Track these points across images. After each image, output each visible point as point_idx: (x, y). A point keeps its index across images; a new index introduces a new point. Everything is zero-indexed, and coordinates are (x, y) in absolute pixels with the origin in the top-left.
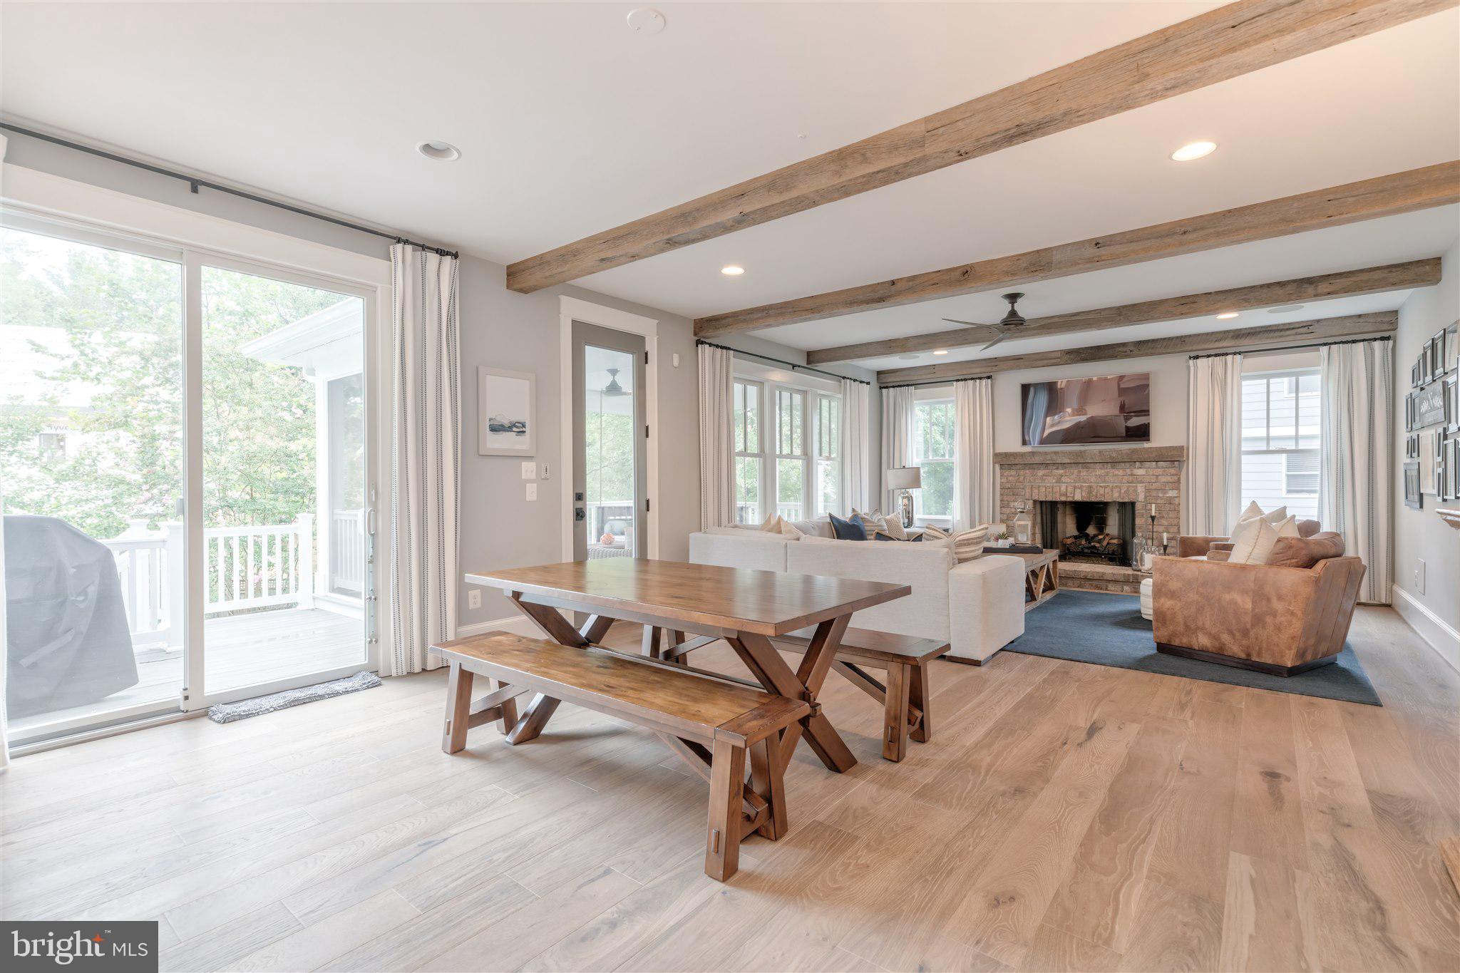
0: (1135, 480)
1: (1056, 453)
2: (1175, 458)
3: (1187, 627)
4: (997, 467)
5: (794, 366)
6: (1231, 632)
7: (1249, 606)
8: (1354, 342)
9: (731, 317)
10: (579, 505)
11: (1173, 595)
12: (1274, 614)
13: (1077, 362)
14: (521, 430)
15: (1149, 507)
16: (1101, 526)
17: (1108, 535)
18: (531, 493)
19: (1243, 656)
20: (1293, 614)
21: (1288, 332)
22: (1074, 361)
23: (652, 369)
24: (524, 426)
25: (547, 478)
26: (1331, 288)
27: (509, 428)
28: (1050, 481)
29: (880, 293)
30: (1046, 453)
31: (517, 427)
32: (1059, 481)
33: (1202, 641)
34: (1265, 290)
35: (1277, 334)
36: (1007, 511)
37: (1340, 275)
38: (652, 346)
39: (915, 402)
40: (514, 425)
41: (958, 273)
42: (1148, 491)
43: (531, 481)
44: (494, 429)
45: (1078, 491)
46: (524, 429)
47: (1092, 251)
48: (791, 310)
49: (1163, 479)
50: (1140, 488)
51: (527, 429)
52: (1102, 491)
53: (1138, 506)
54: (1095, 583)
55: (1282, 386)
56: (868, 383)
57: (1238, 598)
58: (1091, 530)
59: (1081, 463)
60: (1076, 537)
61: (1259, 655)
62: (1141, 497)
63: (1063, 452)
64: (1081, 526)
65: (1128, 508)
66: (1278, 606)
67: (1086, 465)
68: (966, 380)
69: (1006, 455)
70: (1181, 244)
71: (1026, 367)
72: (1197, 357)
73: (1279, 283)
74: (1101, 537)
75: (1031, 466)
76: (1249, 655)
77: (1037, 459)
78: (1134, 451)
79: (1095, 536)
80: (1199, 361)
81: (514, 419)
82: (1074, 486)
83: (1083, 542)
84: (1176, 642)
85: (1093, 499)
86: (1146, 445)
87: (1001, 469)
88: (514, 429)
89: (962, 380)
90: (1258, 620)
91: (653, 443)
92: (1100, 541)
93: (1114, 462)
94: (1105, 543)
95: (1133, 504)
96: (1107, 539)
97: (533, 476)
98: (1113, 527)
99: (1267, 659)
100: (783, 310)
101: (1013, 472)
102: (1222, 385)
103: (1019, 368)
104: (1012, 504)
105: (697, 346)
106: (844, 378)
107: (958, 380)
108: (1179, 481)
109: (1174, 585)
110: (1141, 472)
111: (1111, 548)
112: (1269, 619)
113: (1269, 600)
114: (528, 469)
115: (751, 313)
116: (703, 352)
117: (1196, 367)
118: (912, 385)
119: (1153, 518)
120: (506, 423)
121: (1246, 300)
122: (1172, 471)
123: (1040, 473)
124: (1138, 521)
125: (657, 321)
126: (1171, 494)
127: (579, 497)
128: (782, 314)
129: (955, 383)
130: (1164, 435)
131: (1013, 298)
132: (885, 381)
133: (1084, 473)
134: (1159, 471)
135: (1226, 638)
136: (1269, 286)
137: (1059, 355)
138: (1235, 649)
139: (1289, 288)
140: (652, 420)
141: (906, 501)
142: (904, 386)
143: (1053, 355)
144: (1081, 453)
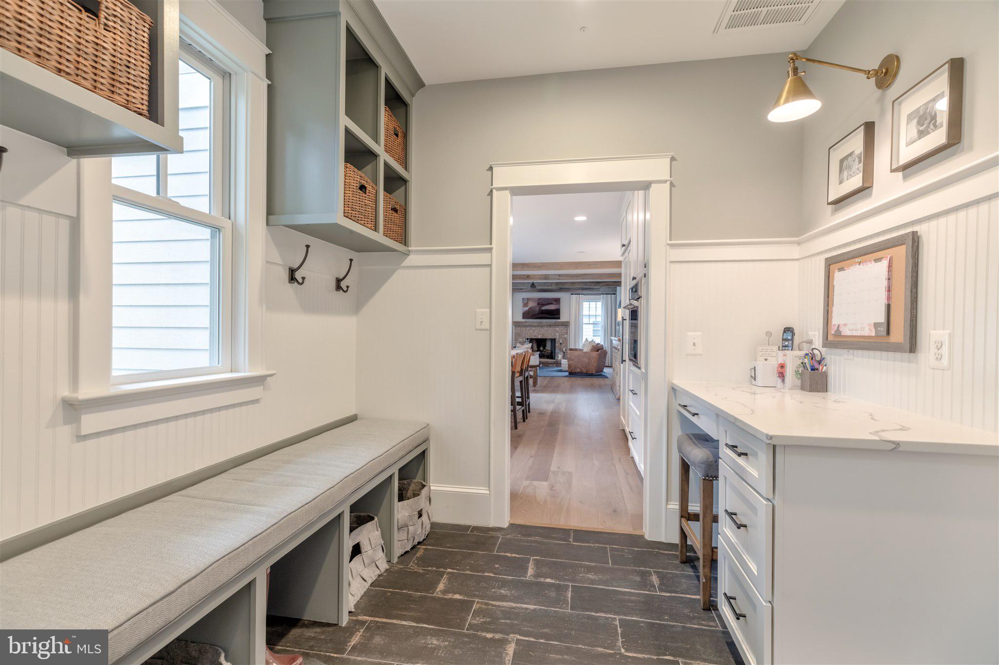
0: (556, 331)
1: (533, 322)
2: (566, 325)
3: (576, 366)
4: (514, 326)
6: (584, 368)
7: (587, 361)
8: (608, 294)
11: (572, 360)
13: (540, 292)
15: (559, 340)
16: (544, 347)
28: (531, 331)
30: (530, 322)
32: (534, 332)
33: (578, 370)
42: (559, 335)
49: (563, 331)
50: (557, 334)
52: (547, 335)
53: (557, 340)
54: (545, 364)
55: (593, 304)
57: (584, 360)
58: (541, 348)
59: (540, 326)
60: (538, 350)
62: (557, 337)
64: (539, 347)
65: (553, 341)
66: (593, 360)
67: (542, 326)
69: (517, 322)
72: (572, 294)
74: (545, 350)
75: (525, 326)
76: (587, 372)
77: (527, 324)
78: (556, 322)
79: (543, 350)
82: (539, 334)
83: (540, 351)
84: (573, 371)
85: (544, 338)
86: (559, 320)
90: (589, 364)
92: (544, 352)
93: (550, 326)
94: (546, 352)
95: (555, 339)
96: (547, 350)
98: (548, 346)
99: (590, 373)
101: (519, 328)
102: (578, 303)
104: (519, 339)
108: (567, 332)
109: (573, 358)
110: (557, 329)
111: (548, 354)
112: (591, 363)
113: (590, 360)
117: (572, 297)
119: (561, 344)
122: (566, 329)
123: (528, 329)
124: (556, 345)
126: (566, 336)
130: (564, 318)
133: (541, 329)
134: (562, 329)
135: (583, 369)
138: (585, 372)
144: (541, 322)
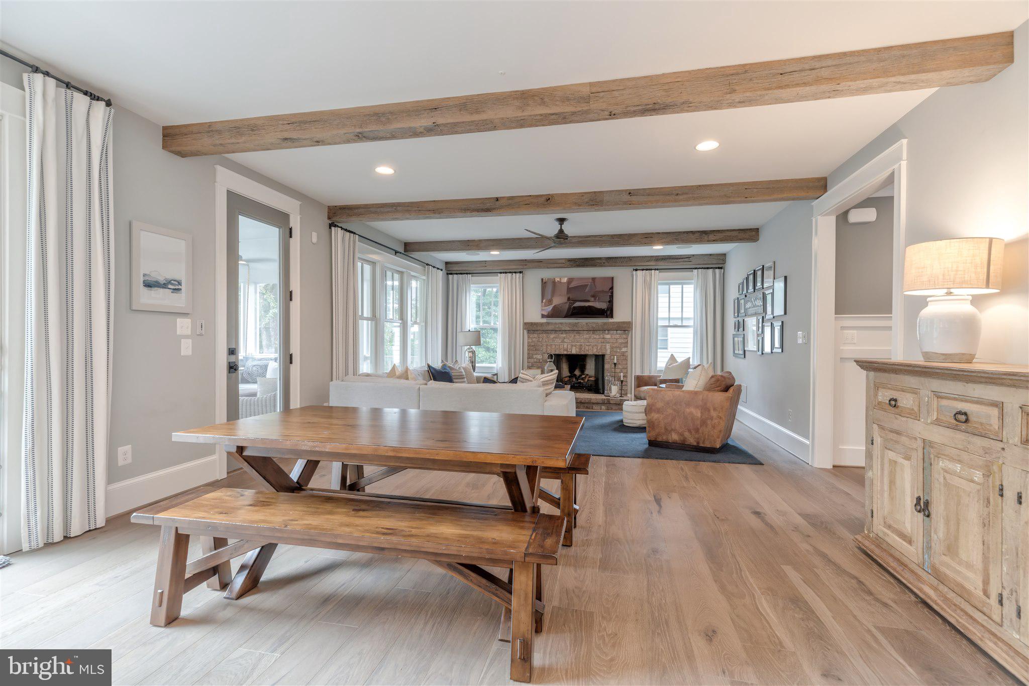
0: (605, 341)
1: (561, 323)
2: (625, 328)
3: (666, 429)
4: (525, 332)
5: (396, 252)
6: (690, 431)
7: (699, 415)
8: (708, 268)
9: (362, 208)
10: (232, 358)
11: (658, 411)
12: (712, 419)
13: (575, 267)
14: (177, 287)
15: (612, 357)
16: (583, 369)
17: (587, 375)
18: (186, 348)
19: (695, 444)
20: (720, 418)
21: (680, 260)
22: (572, 266)
23: (295, 243)
24: (180, 283)
25: (202, 333)
26: (715, 238)
27: (164, 286)
28: (558, 341)
29: (488, 205)
30: (556, 323)
31: (172, 284)
32: (563, 342)
33: (674, 437)
34: (686, 235)
35: (675, 260)
36: (532, 360)
37: (718, 231)
38: (295, 222)
39: (472, 285)
40: (169, 282)
41: (543, 199)
42: (612, 348)
43: (186, 337)
44: (148, 285)
45: (574, 348)
46: (180, 287)
47: (626, 198)
48: (416, 209)
49: (620, 341)
50: (608, 346)
51: (183, 287)
52: (587, 348)
53: (607, 357)
54: (586, 405)
55: (675, 289)
56: (442, 270)
57: (692, 410)
58: (577, 372)
59: (576, 331)
60: (569, 377)
61: (703, 443)
62: (608, 352)
63: (566, 323)
64: (572, 370)
65: (600, 359)
66: (714, 414)
67: (578, 332)
68: (506, 273)
69: (532, 324)
70: (676, 201)
71: (544, 268)
72: (636, 270)
73: (692, 232)
74: (583, 376)
75: (546, 332)
76: (698, 443)
77: (550, 327)
78: (605, 324)
79: (580, 376)
80: (638, 272)
81: (169, 276)
82: (571, 345)
83: (574, 380)
84: (660, 439)
85: (582, 353)
86: (610, 320)
87: (528, 333)
88: (170, 286)
89: (503, 273)
90: (704, 423)
91: (296, 305)
92: (583, 379)
93: (594, 331)
94: (586, 380)
95: (603, 356)
96: (587, 377)
97: (189, 332)
98: (590, 369)
99: (707, 445)
100: (409, 208)
101: (536, 335)
102: (648, 286)
103: (540, 267)
104: (535, 356)
105: (330, 228)
106: (427, 264)
107: (501, 273)
108: (627, 342)
110: (608, 336)
111: (590, 383)
112: (709, 422)
113: (709, 411)
114: (183, 326)
115: (381, 207)
116: (336, 234)
117: (636, 275)
118: (469, 274)
119: (615, 364)
120: (161, 280)
121: (677, 240)
122: (624, 336)
123: (552, 336)
124: (607, 366)
125: (300, 203)
126: (624, 350)
127: (232, 352)
128: (408, 211)
129: (499, 274)
130: (620, 315)
131: (561, 221)
132: (451, 269)
133: (577, 337)
134: (618, 336)
135: (687, 434)
136: (687, 232)
137: (564, 261)
138: (692, 441)
139: (697, 235)
140: (295, 286)
141: (471, 354)
142: (464, 274)
143: (560, 261)
144: (576, 325)
